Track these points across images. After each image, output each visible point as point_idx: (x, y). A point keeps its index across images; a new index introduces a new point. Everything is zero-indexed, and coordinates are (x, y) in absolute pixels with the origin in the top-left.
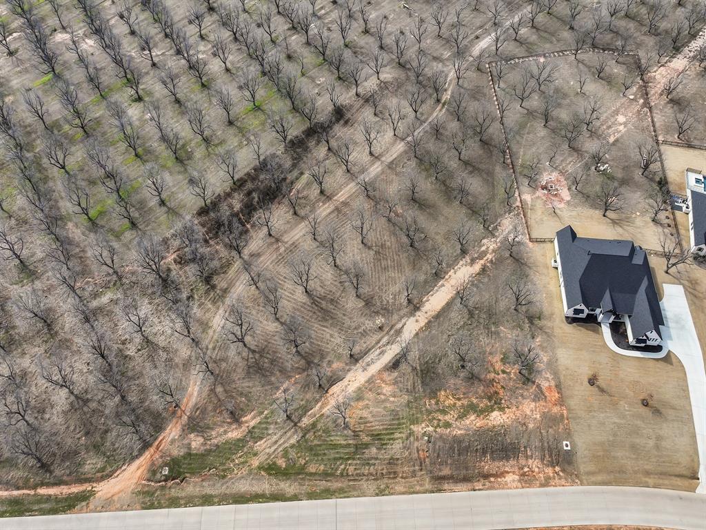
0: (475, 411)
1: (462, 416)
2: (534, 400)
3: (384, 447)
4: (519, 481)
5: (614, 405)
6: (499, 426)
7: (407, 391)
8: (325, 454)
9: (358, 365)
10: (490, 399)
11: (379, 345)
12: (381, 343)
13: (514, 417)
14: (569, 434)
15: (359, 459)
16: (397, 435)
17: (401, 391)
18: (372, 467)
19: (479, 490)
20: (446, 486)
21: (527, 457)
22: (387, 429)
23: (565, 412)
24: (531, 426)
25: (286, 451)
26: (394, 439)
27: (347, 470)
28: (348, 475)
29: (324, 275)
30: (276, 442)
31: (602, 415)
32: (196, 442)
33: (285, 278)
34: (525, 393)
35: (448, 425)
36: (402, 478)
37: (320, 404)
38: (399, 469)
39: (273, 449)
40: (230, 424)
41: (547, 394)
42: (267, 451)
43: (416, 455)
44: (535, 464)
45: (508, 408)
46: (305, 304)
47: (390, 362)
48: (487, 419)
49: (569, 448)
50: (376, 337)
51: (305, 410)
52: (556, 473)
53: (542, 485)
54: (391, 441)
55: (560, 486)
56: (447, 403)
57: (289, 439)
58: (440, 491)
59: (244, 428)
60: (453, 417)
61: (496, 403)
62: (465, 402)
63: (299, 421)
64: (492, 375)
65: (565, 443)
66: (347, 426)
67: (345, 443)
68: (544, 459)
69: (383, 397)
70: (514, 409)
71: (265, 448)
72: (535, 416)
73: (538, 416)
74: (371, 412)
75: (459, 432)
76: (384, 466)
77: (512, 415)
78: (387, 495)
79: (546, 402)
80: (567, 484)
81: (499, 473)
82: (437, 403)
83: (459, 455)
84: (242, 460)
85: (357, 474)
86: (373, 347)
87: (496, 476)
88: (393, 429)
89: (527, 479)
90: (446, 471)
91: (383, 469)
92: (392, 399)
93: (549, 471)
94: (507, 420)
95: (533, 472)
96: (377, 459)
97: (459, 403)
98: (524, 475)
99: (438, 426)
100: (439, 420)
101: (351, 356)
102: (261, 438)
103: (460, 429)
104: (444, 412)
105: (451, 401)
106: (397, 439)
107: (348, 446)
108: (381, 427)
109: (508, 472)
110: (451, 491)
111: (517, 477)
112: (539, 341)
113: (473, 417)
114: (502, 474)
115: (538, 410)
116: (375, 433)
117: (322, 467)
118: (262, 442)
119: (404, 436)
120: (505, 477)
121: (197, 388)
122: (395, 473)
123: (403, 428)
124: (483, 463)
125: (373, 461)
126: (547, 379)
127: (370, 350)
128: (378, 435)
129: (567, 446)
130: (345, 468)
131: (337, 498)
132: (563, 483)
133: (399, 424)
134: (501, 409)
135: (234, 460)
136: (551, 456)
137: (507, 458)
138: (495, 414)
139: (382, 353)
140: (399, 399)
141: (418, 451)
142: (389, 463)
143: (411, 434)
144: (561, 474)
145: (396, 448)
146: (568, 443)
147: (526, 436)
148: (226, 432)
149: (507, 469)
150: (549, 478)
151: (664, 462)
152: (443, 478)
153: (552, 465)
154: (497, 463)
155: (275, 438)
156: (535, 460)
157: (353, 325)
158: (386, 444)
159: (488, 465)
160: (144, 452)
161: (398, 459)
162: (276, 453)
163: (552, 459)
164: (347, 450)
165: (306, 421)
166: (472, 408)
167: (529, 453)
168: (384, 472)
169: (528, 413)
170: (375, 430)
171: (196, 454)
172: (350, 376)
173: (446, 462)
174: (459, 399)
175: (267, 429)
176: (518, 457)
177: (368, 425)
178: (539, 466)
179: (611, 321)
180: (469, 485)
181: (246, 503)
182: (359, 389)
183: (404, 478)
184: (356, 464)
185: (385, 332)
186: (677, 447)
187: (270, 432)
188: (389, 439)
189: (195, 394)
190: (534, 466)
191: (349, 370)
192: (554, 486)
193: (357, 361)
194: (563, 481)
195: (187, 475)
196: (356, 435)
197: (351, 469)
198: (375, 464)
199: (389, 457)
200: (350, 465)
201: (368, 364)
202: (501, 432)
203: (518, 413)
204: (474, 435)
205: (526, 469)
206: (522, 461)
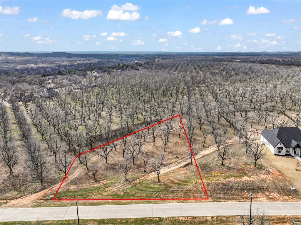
0: (234, 177)
1: (226, 178)
2: (266, 174)
6: (248, 181)
7: (193, 171)
8: (146, 190)
9: (166, 167)
10: (241, 174)
12: (178, 162)
13: (257, 179)
15: (167, 191)
16: (189, 183)
17: (190, 172)
20: (221, 200)
22: (183, 182)
23: (286, 178)
25: (124, 190)
28: (160, 197)
30: (118, 188)
32: (73, 188)
34: (260, 172)
35: (218, 180)
37: (144, 177)
38: (191, 195)
41: (273, 173)
45: (252, 176)
47: (183, 166)
48: (242, 179)
50: (174, 160)
51: (136, 178)
54: (186, 185)
56: (216, 175)
57: (126, 186)
58: (218, 202)
59: (101, 184)
60: (221, 178)
61: (245, 174)
62: (227, 174)
63: (133, 181)
64: (240, 168)
65: (291, 187)
66: (160, 182)
67: (159, 186)
68: (280, 193)
69: (180, 174)
70: (256, 176)
71: (112, 189)
72: (269, 179)
73: (271, 179)
74: (173, 178)
75: (225, 182)
77: (255, 178)
78: (184, 203)
79: (273, 175)
82: (211, 175)
83: (227, 190)
84: (97, 193)
85: (166, 197)
86: (174, 163)
88: (186, 181)
90: (221, 196)
91: (182, 195)
92: (185, 174)
94: (253, 179)
96: (178, 191)
97: (223, 175)
100: (213, 179)
104: (215, 177)
105: (219, 174)
107: (161, 187)
108: (180, 181)
113: (232, 178)
115: (270, 177)
117: (145, 194)
118: (111, 187)
119: (193, 183)
122: (188, 196)
123: (192, 181)
124: (243, 194)
126: (272, 169)
127: (172, 163)
128: (178, 183)
130: (159, 194)
131: (154, 204)
133: (190, 180)
134: (249, 176)
135: (93, 193)
138: (245, 177)
139: (179, 164)
140: (189, 174)
141: (202, 188)
142: (185, 192)
143: (197, 182)
145: (189, 187)
146: (293, 187)
147: (266, 184)
152: (220, 198)
155: (118, 186)
158: (183, 186)
159: (246, 194)
160: (43, 190)
161: (190, 191)
162: (118, 191)
164: (160, 189)
165: (136, 181)
166: (232, 176)
167: (270, 191)
169: (265, 178)
170: (176, 182)
171: (72, 191)
172: (161, 170)
173: (220, 193)
175: (114, 184)
176: (264, 192)
177: (172, 181)
180: (236, 200)
182: (167, 173)
183: (195, 198)
184: (165, 193)
185: (180, 159)
187: (116, 184)
191: (161, 168)
195: (64, 197)
196: (165, 184)
197: (162, 195)
198: (176, 193)
199: (185, 190)
200: (161, 193)
201: (171, 167)
202: (251, 183)
203: (259, 177)
204: (235, 183)
205: (270, 196)
206: (267, 194)
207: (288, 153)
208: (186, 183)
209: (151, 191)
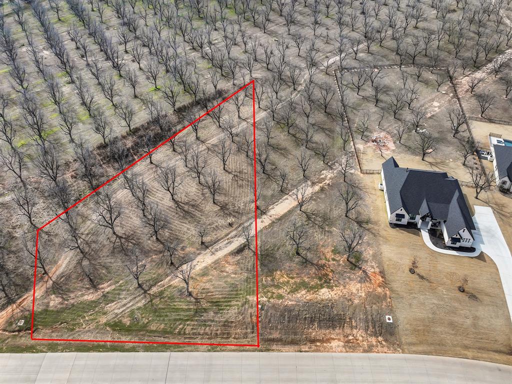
0: (307, 287)
1: (294, 291)
2: (360, 282)
3: (221, 312)
4: (344, 347)
5: (433, 290)
6: (327, 300)
7: (247, 270)
8: (167, 316)
9: (208, 250)
10: (320, 279)
11: (228, 237)
12: (230, 236)
13: (341, 294)
14: (391, 310)
15: (196, 320)
16: (233, 303)
17: (242, 270)
18: (208, 328)
19: (305, 351)
20: (274, 347)
21: (352, 327)
22: (225, 298)
23: (388, 292)
24: (356, 301)
25: (132, 312)
26: (230, 306)
27: (185, 329)
28: (185, 334)
29: (189, 188)
30: (125, 305)
31: (422, 297)
32: (55, 302)
33: (158, 190)
34: (352, 276)
35: (280, 297)
36: (234, 338)
37: (169, 278)
38: (232, 331)
39: (121, 310)
40: (88, 289)
41: (372, 277)
42: (116, 311)
43: (250, 319)
44: (359, 334)
45: (336, 286)
46: (170, 207)
47: (235, 249)
48: (317, 294)
49: (391, 321)
50: (225, 231)
51: (156, 282)
52: (379, 342)
53: (365, 351)
54: (228, 308)
55: (382, 352)
56: (281, 280)
57: (137, 302)
58: (268, 350)
59: (100, 293)
60: (286, 291)
61: (325, 282)
62: (298, 280)
63: (149, 290)
64: (324, 261)
65: (387, 317)
66: (190, 294)
67: (186, 307)
68: (367, 330)
69: (225, 274)
70: (342, 287)
71: (114, 309)
72: (360, 294)
73: (363, 295)
74: (213, 285)
75: (290, 303)
76: (219, 328)
77: (339, 292)
78: (218, 351)
79: (371, 283)
80: (389, 352)
81: (325, 339)
82: (272, 280)
83: (289, 322)
84: (92, 317)
85: (193, 334)
86: (222, 238)
87: (322, 341)
88: (231, 298)
89: (351, 345)
90: (276, 335)
91: (217, 330)
92: (233, 276)
93: (373, 340)
94: (335, 296)
95: (357, 340)
96: (213, 321)
97: (292, 281)
98: (348, 342)
99: (272, 297)
100: (273, 293)
101: (202, 243)
102: (113, 301)
103: (291, 300)
104: (278, 287)
105: (285, 279)
106: (234, 306)
107: (189, 310)
108: (220, 296)
109: (334, 339)
110: (279, 351)
111: (342, 344)
112: (366, 239)
113: (304, 292)
114: (329, 340)
115: (363, 290)
116: (214, 300)
117: (162, 326)
118: (113, 304)
119: (240, 304)
120: (330, 343)
121: (66, 262)
122: (228, 334)
123: (240, 298)
124: (310, 330)
125: (209, 323)
126: (373, 267)
127: (220, 240)
128: (217, 302)
129: (389, 319)
130: (183, 328)
131: (172, 351)
132: (386, 351)
133: (237, 294)
134: (330, 287)
135: (85, 317)
136: (374, 327)
137: (334, 327)
138: (324, 290)
139: (230, 243)
140: (239, 275)
141: (251, 316)
142: (224, 325)
143: (247, 302)
144: (384, 343)
145: (231, 313)
146: (391, 317)
147: (351, 310)
148: (83, 295)
149: (333, 336)
150: (373, 346)
151: (481, 339)
152: (273, 340)
153: (375, 334)
154: (323, 331)
155: (125, 301)
156: (359, 330)
157: (208, 222)
158: (223, 309)
159: (315, 332)
160: (7, 307)
161: (232, 322)
162: (123, 313)
163: (376, 330)
164: (188, 313)
165: (154, 290)
166: (304, 285)
167: (354, 324)
168: (219, 332)
169: (354, 291)
170: (215, 298)
171: (53, 311)
172: (199, 258)
173: (277, 327)
174: (292, 278)
175: (119, 294)
176: (344, 327)
177: (209, 294)
178: (363, 335)
179: (429, 228)
180: (296, 348)
181: (87, 351)
182: (206, 268)
183: (237, 339)
184: (194, 325)
185: (233, 228)
186: (493, 326)
187: (122, 297)
188: (227, 306)
189: (64, 266)
190: (358, 335)
191: (199, 254)
192: (377, 352)
193: (207, 247)
194: (385, 349)
195: (40, 327)
196: (197, 301)
197: (188, 329)
198: (210, 326)
199: (224, 320)
200: (188, 325)
201: (217, 251)
202: (329, 305)
203: (345, 291)
204: (304, 306)
205: (351, 338)
206: (348, 331)
207: (413, 221)
208: (229, 304)
209: (173, 317)
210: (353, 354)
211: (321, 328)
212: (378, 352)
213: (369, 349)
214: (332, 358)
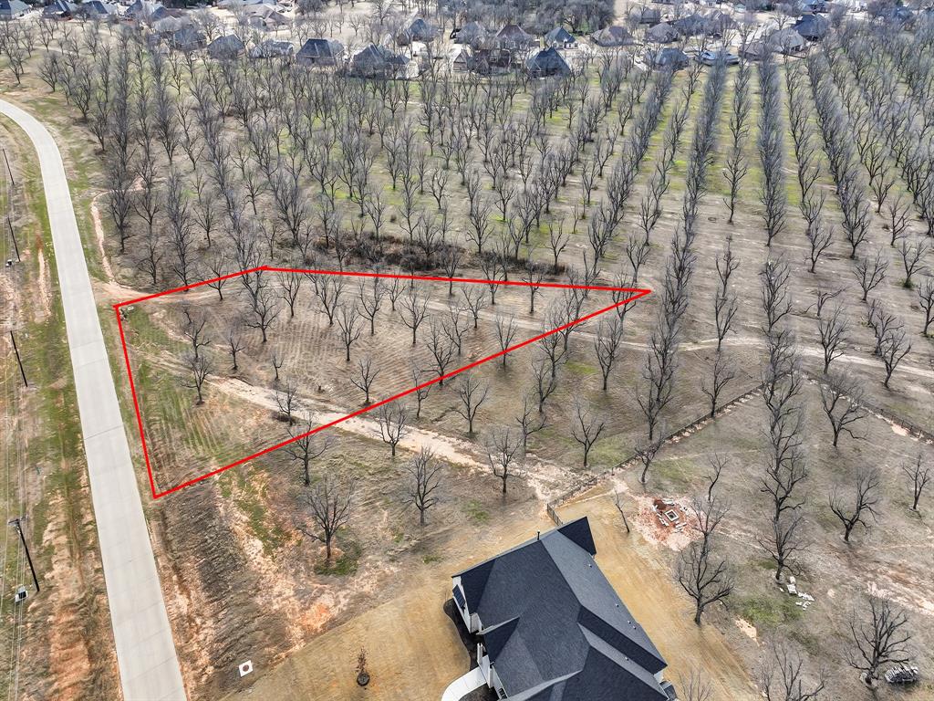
0: (254, 519)
1: (243, 506)
2: (297, 592)
3: (184, 442)
4: (180, 616)
6: (244, 554)
7: (255, 439)
8: (167, 400)
9: (271, 391)
10: (278, 530)
12: (304, 400)
13: (263, 572)
14: (266, 666)
15: (168, 427)
16: (200, 448)
17: (252, 434)
18: (162, 442)
19: (157, 563)
21: (215, 615)
22: (204, 437)
23: (297, 647)
24: (259, 600)
25: (164, 372)
26: (195, 447)
27: (155, 424)
28: (150, 427)
30: (170, 362)
32: (159, 315)
34: (302, 575)
35: (227, 494)
39: (165, 363)
41: (314, 608)
42: (162, 360)
43: (183, 476)
44: (208, 631)
45: (273, 558)
48: (248, 536)
49: (243, 673)
50: (308, 392)
52: (204, 670)
53: (179, 650)
54: (192, 446)
55: (184, 680)
56: (254, 483)
57: (176, 369)
60: (239, 496)
61: (273, 540)
62: (263, 503)
65: (249, 663)
66: (200, 404)
68: (217, 641)
69: (241, 422)
70: (275, 568)
72: (274, 601)
73: (276, 607)
74: (220, 417)
75: (221, 509)
76: (164, 453)
77: (266, 567)
79: (301, 610)
80: (189, 692)
81: (185, 583)
82: (250, 473)
83: (194, 524)
84: (150, 347)
87: (181, 581)
88: (207, 442)
89: (184, 626)
90: (173, 518)
93: (204, 658)
94: (256, 564)
95: (197, 632)
96: (171, 442)
97: (258, 497)
98: (191, 620)
99: (223, 484)
100: (230, 483)
101: (277, 379)
102: (172, 352)
103: (226, 509)
104: (242, 483)
105: (259, 488)
107: (180, 413)
109: (189, 597)
110: (150, 532)
111: (184, 611)
113: (247, 519)
114: (185, 590)
115: (284, 602)
116: (198, 428)
118: (169, 353)
120: (181, 594)
122: (160, 466)
123: (210, 450)
124: (192, 557)
125: (167, 440)
128: (197, 432)
129: (246, 668)
130: (156, 421)
131: (125, 426)
132: (190, 685)
133: (213, 445)
134: (267, 550)
135: (149, 342)
136: (225, 650)
137: (207, 587)
138: (258, 544)
140: (244, 436)
142: (169, 456)
143: (206, 460)
144: (204, 679)
145: (185, 453)
146: (251, 670)
147: (241, 600)
148: (172, 328)
149: (193, 593)
150: (194, 661)
152: (164, 518)
153: (214, 658)
154: (197, 575)
155: (175, 360)
156: (215, 628)
158: (188, 443)
159: (191, 567)
160: (143, 291)
162: (161, 367)
163: (221, 654)
164: (175, 415)
166: (256, 513)
167: (220, 616)
169: (276, 590)
170: (202, 428)
171: (148, 319)
174: (264, 495)
176: (212, 602)
177: (206, 420)
178: (208, 639)
185: (317, 397)
187: (179, 354)
190: (206, 631)
191: (261, 386)
192: (182, 670)
193: (274, 388)
194: (192, 685)
202: (236, 561)
203: (271, 575)
204: (222, 528)
205: (198, 621)
206: (208, 611)
208: (198, 445)
209: (167, 406)
210: (170, 633)
211: (200, 569)
212: (183, 672)
213: (185, 656)
214: (156, 604)
